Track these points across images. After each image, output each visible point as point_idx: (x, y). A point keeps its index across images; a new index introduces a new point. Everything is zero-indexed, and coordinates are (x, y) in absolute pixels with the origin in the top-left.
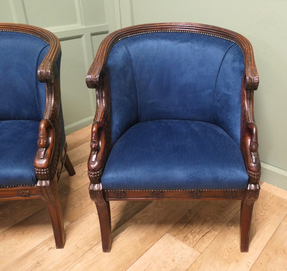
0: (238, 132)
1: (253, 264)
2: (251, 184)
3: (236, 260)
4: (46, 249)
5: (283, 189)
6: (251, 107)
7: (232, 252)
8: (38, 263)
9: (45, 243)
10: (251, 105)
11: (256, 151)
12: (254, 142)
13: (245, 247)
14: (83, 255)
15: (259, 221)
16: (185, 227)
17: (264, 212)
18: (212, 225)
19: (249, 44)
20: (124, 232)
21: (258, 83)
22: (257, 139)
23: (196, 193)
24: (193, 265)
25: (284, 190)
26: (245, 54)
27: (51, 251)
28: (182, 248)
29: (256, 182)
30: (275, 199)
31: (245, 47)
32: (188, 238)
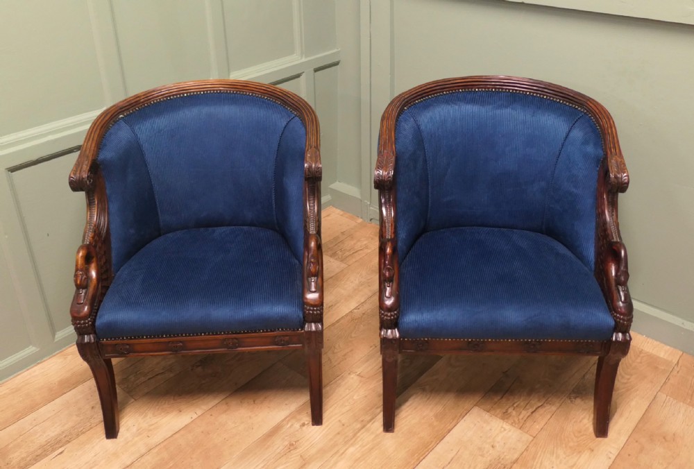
0: (590, 252)
1: (616, 454)
2: (617, 332)
3: (590, 449)
4: (297, 426)
5: (656, 340)
6: (614, 217)
7: (582, 437)
8: (291, 445)
9: (292, 416)
10: (614, 213)
11: (624, 284)
12: (623, 271)
13: (602, 429)
14: (355, 435)
15: (620, 391)
16: (502, 398)
17: (628, 377)
18: (544, 397)
19: (608, 117)
20: (408, 404)
21: (628, 183)
22: (626, 266)
23: (534, 345)
24: (525, 453)
25: (658, 343)
26: (604, 134)
27: (304, 428)
28: (503, 429)
29: (625, 330)
30: (643, 357)
31: (604, 122)
32: (510, 415)
